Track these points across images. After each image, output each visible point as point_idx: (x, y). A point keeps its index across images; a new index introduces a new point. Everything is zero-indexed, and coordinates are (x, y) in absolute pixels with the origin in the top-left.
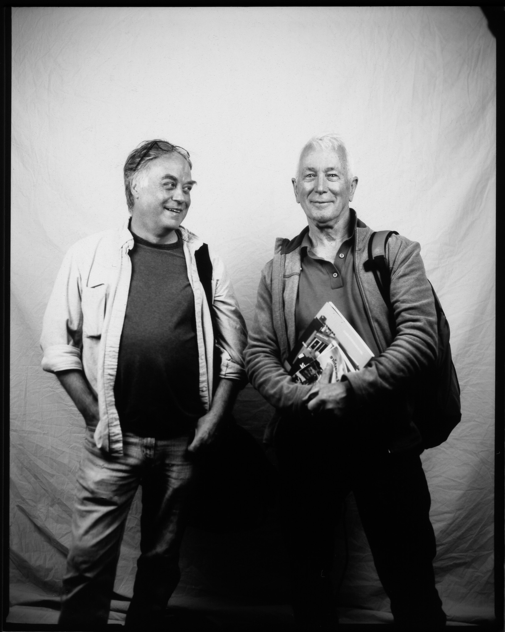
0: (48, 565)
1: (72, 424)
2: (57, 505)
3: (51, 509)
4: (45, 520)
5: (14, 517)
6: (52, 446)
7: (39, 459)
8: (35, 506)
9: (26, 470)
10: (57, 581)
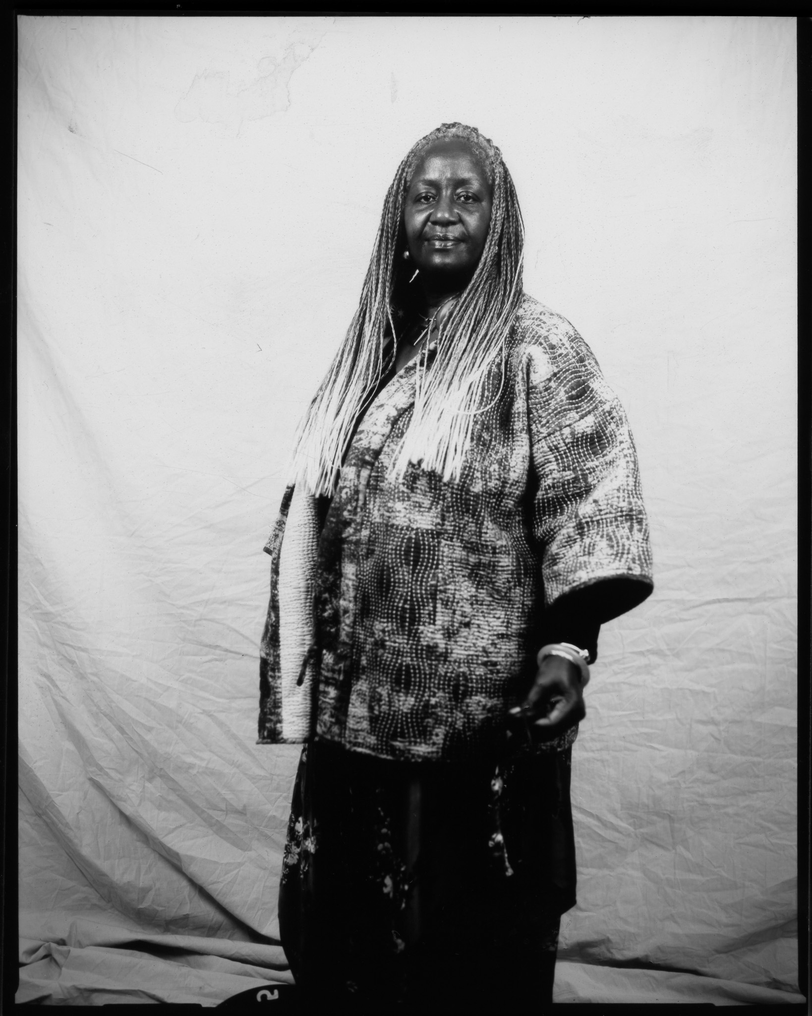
0: (144, 881)
1: (184, 640)
2: (158, 779)
3: (148, 785)
4: (139, 805)
5: (85, 798)
6: (148, 679)
7: (126, 699)
8: (121, 780)
9: (105, 718)
10: (160, 909)
